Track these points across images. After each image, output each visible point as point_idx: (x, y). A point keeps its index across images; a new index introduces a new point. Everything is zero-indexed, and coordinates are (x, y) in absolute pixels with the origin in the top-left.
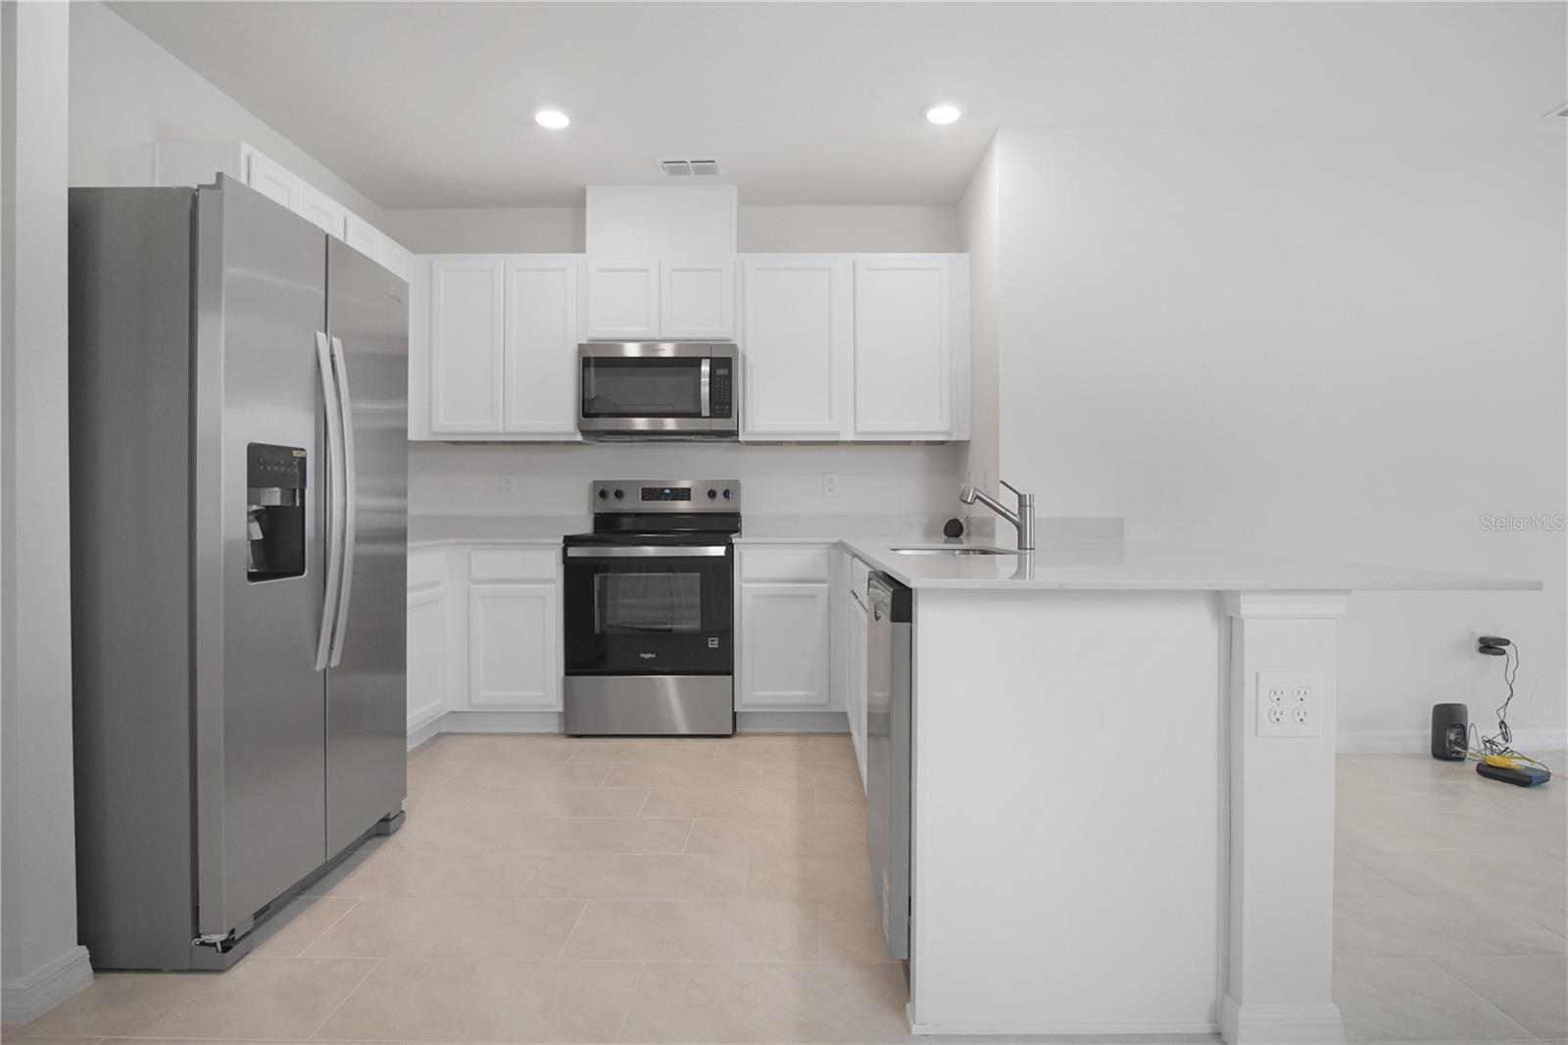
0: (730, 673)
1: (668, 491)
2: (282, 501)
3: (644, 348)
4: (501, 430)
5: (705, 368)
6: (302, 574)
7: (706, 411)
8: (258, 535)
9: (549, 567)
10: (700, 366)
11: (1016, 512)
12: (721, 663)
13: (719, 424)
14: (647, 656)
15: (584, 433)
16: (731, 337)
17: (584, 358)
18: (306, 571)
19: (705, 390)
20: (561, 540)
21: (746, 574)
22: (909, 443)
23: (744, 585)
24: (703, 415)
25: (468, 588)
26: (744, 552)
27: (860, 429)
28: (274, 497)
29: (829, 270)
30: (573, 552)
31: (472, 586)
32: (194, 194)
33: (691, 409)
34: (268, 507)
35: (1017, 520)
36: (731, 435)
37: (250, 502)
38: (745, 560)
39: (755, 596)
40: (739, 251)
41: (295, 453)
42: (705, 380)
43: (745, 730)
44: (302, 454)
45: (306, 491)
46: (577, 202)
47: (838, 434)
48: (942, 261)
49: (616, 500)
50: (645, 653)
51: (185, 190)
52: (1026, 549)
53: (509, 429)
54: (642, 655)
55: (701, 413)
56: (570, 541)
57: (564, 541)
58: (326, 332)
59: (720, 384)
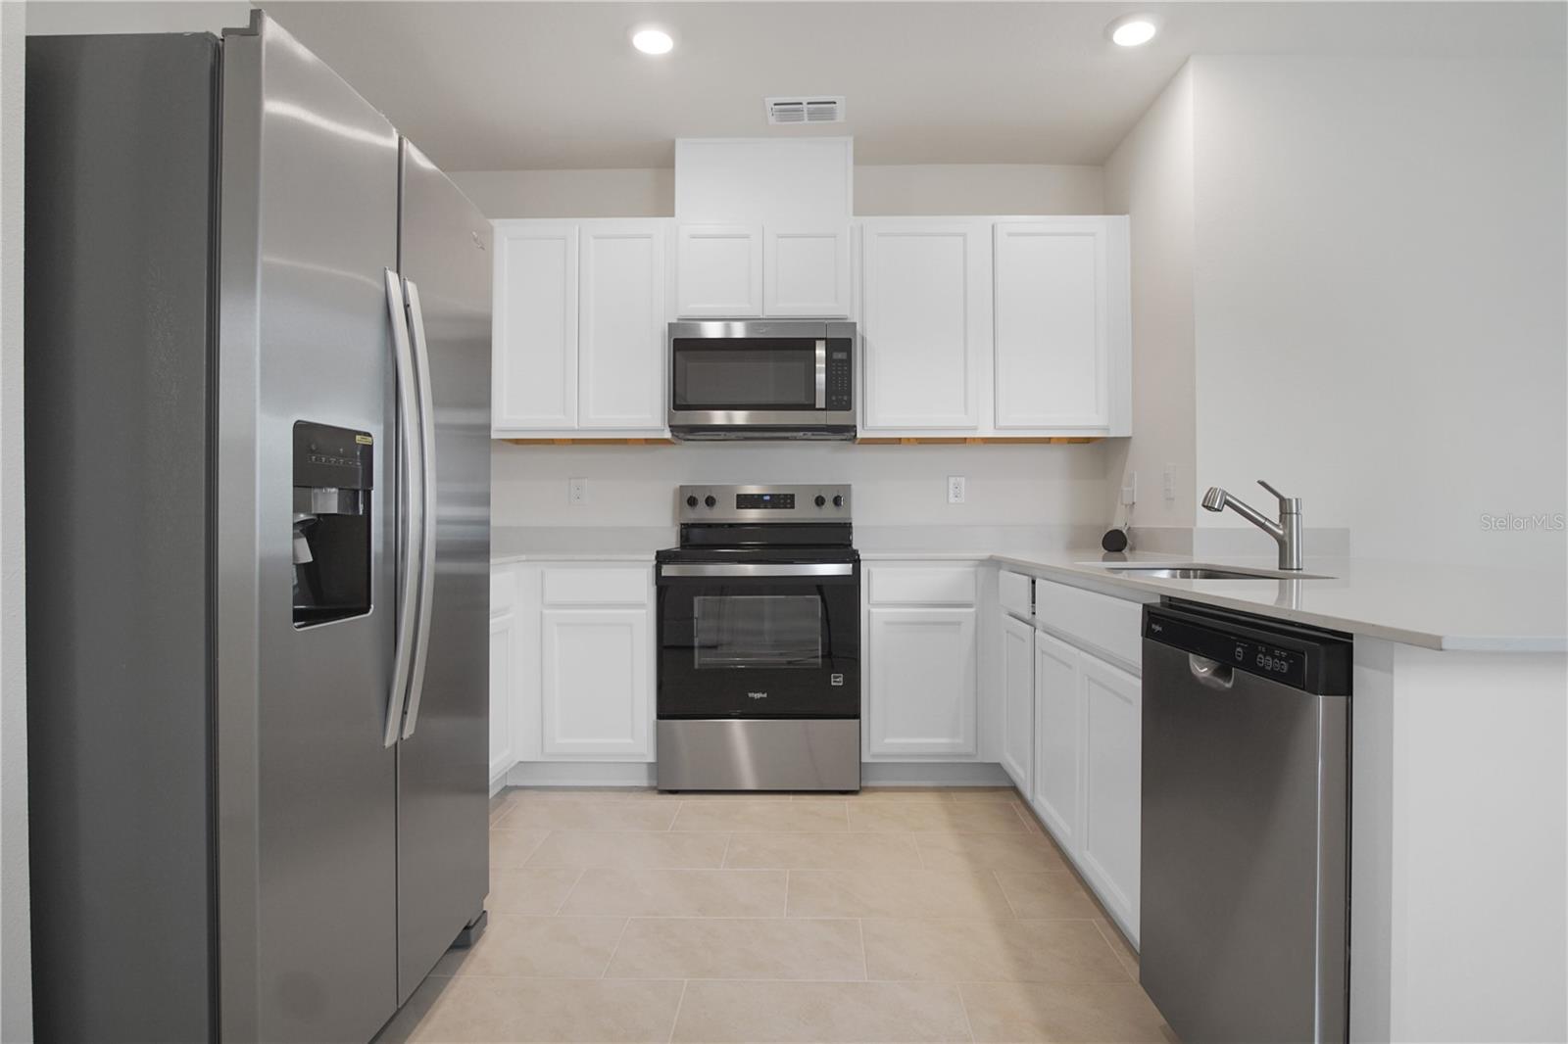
0: (857, 716)
1: (767, 498)
2: (339, 509)
3: (748, 329)
4: (577, 427)
5: (820, 352)
6: (367, 612)
7: (821, 402)
8: (306, 557)
9: (638, 589)
10: (815, 350)
11: (1277, 522)
12: (846, 705)
13: (836, 418)
14: (758, 696)
15: (673, 428)
16: (848, 314)
17: (675, 340)
18: (372, 606)
19: (821, 378)
20: (653, 557)
21: (875, 598)
22: (1048, 440)
23: (873, 610)
24: (817, 406)
25: (541, 613)
26: (873, 569)
27: (1001, 423)
28: (329, 501)
29: (964, 235)
30: (668, 570)
31: (546, 612)
32: (217, 45)
33: (803, 400)
34: (319, 515)
35: (1281, 532)
36: (846, 432)
37: (296, 510)
38: (876, 581)
39: (887, 623)
40: (855, 214)
41: (358, 437)
42: (821, 366)
43: (871, 784)
44: (366, 441)
45: (373, 492)
46: (663, 162)
47: (975, 429)
48: (1097, 224)
49: (707, 508)
50: (755, 692)
51: (205, 37)
52: (1292, 569)
53: (584, 425)
54: (750, 695)
55: (815, 405)
56: (663, 558)
57: (657, 558)
58: (398, 272)
59: (837, 370)
